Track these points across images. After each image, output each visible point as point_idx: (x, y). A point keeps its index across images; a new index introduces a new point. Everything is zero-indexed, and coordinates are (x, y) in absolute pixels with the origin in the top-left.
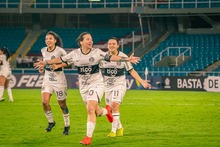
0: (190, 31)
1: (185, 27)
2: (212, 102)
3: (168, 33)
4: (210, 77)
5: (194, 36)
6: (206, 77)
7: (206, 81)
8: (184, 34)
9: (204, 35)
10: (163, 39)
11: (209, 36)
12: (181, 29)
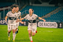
0: (34, 5)
1: (32, 3)
2: (40, 31)
3: (26, 5)
4: (40, 22)
5: (35, 7)
6: (39, 22)
7: (39, 23)
8: (32, 6)
9: (37, 7)
10: (24, 7)
11: (41, 7)
12: (31, 4)
